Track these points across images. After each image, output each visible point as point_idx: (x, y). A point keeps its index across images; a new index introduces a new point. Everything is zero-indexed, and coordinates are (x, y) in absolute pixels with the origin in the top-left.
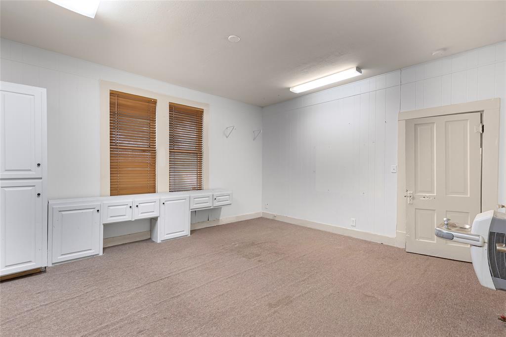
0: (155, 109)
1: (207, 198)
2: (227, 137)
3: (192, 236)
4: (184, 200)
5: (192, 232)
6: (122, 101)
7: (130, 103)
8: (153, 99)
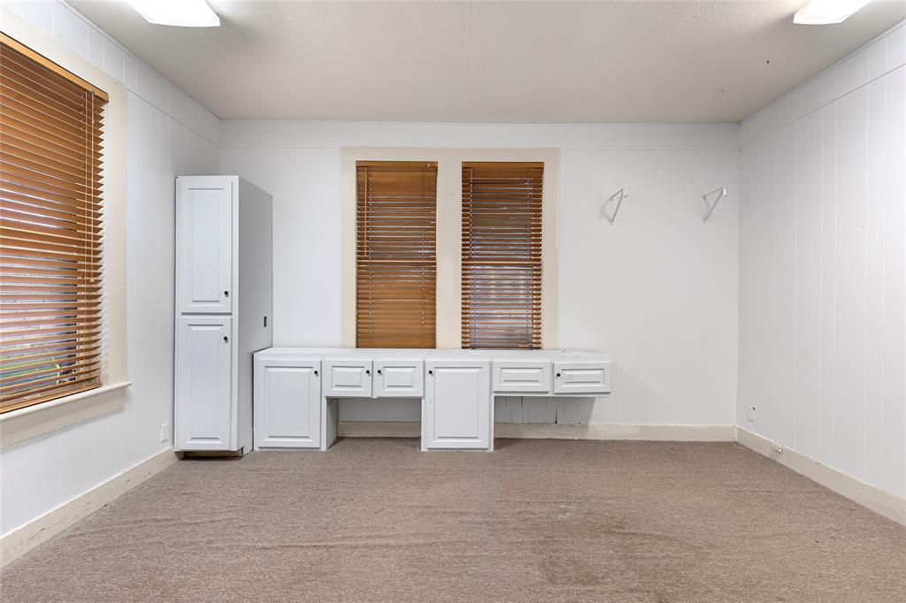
0: (436, 181)
1: (537, 371)
2: (611, 221)
3: (498, 452)
4: (476, 370)
5: (500, 442)
6: (376, 177)
7: (389, 178)
8: (429, 162)
